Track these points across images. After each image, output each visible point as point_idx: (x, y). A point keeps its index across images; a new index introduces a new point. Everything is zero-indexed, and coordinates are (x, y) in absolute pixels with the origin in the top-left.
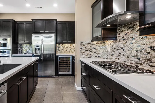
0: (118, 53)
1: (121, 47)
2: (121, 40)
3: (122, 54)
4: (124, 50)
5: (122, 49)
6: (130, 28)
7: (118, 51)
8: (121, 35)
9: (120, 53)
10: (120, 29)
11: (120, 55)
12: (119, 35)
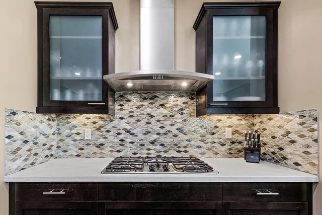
0: (117, 140)
1: (124, 129)
2: (125, 117)
3: (129, 140)
4: (132, 134)
5: (128, 132)
6: (145, 99)
7: (116, 136)
8: (126, 107)
9: (122, 140)
10: (121, 96)
11: (122, 143)
12: (120, 107)
